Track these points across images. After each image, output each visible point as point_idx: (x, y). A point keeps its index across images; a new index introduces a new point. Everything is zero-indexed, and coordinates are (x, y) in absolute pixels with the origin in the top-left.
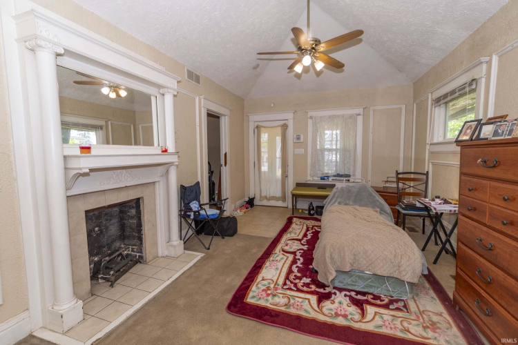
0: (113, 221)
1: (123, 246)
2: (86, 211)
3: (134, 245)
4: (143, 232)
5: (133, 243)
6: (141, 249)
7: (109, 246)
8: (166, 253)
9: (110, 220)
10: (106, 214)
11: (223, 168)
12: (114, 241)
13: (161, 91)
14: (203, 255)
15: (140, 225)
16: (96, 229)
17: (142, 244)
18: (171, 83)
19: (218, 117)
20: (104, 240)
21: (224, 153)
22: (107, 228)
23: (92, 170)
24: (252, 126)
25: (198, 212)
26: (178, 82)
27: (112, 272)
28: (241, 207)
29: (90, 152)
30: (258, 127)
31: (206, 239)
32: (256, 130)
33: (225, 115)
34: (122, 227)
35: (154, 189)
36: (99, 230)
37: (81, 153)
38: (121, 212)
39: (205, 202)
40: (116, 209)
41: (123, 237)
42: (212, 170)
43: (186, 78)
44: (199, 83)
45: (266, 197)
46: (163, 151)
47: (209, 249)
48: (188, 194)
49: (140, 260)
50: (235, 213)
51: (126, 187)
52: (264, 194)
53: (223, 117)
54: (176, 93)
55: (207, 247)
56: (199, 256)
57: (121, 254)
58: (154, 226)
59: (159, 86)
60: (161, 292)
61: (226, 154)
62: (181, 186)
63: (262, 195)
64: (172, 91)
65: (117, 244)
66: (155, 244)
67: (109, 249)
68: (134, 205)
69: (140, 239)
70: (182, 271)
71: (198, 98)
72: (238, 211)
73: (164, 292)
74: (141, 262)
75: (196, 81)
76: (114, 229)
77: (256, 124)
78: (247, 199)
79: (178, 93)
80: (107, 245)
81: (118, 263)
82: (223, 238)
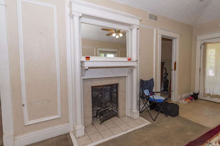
0: (107, 93)
1: (111, 105)
2: (92, 87)
3: (115, 107)
4: (118, 101)
5: (115, 105)
6: (117, 109)
7: (105, 104)
8: (129, 115)
9: (106, 92)
10: (104, 89)
11: (173, 72)
12: (107, 102)
13: (130, 28)
14: (150, 123)
15: (117, 97)
16: (100, 95)
17: (118, 107)
18: (136, 22)
19: (171, 40)
20: (103, 101)
21: (174, 62)
22: (104, 96)
23: (89, 68)
24: (199, 44)
25: (149, 96)
26: (140, 21)
27: (102, 117)
28: (186, 99)
29: (89, 60)
30: (205, 44)
31: (154, 114)
32: (203, 46)
33: (176, 38)
34: (111, 96)
35: (125, 80)
36: (101, 96)
37: (86, 60)
38: (111, 89)
39: (158, 91)
40: (109, 87)
41: (111, 101)
42: (167, 72)
43: (148, 19)
44: (157, 21)
45: (209, 95)
46: (128, 60)
47: (154, 120)
48: (145, 85)
49: (116, 115)
50: (181, 101)
51: (109, 77)
52: (207, 92)
53: (175, 40)
54: (138, 27)
55: (154, 119)
56: (147, 123)
57: (108, 109)
58: (124, 99)
59: (129, 25)
60: (119, 137)
61: (175, 63)
62: (141, 80)
63: (206, 93)
64: (136, 26)
65: (109, 104)
66: (124, 109)
67: (105, 105)
68: (116, 87)
69: (117, 104)
70: (134, 129)
71: (155, 29)
72: (183, 100)
73: (120, 138)
74: (117, 116)
75: (154, 20)
76: (107, 97)
77: (203, 42)
78: (192, 94)
79: (140, 27)
80: (104, 103)
81: (107, 113)
82: (167, 116)
